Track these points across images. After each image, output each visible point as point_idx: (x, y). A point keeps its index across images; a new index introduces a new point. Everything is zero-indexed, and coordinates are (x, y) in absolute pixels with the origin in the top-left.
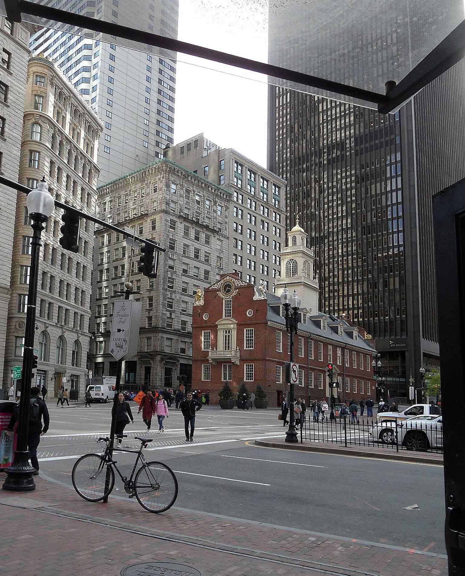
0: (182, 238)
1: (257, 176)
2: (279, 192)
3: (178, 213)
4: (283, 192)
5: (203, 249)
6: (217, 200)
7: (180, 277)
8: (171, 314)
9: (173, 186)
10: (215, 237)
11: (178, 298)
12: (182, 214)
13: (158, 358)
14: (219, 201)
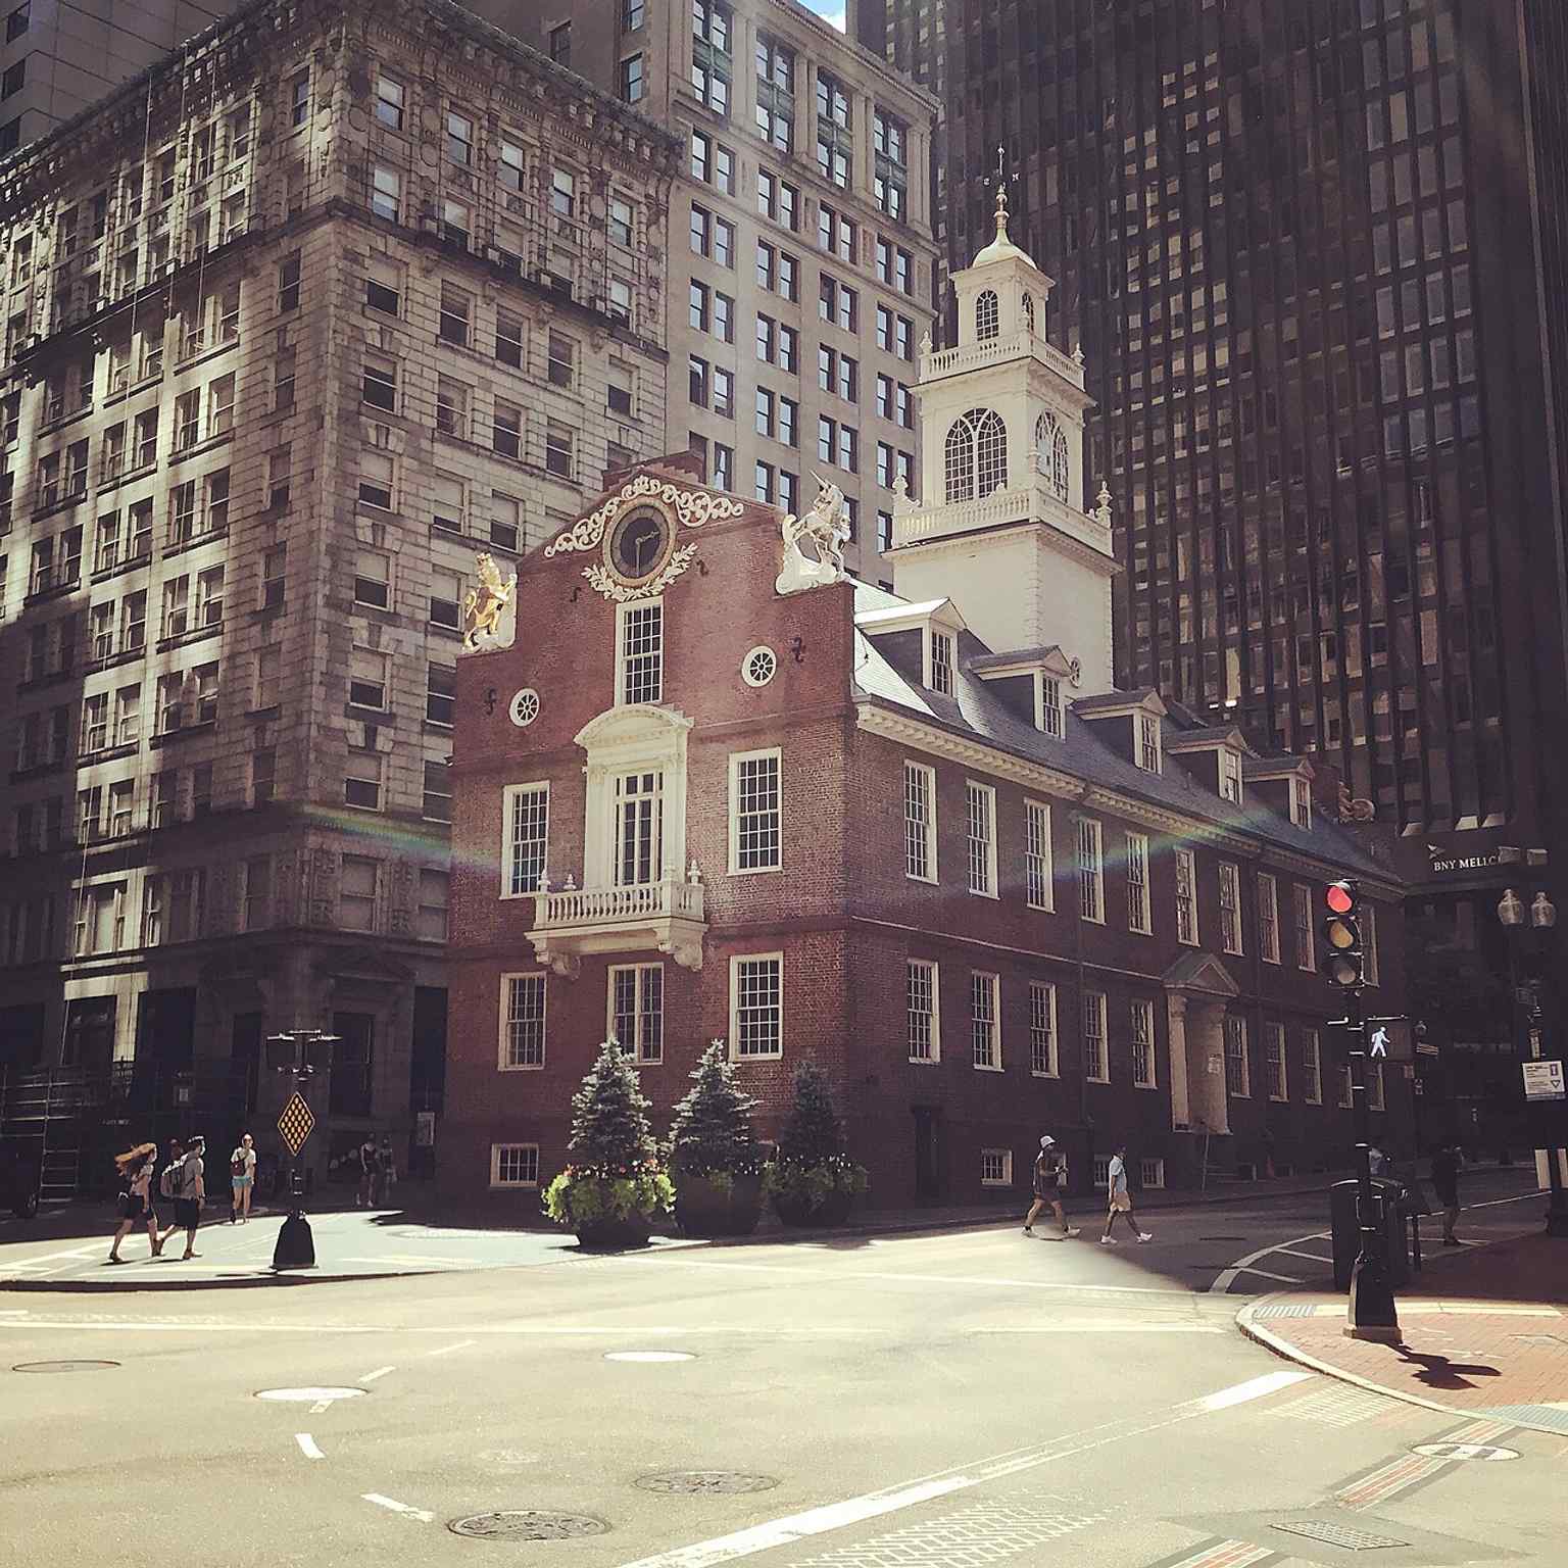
0: (429, 349)
1: (801, 70)
2: (903, 147)
3: (412, 223)
4: (919, 149)
5: (540, 408)
6: (606, 167)
7: (423, 541)
8: (371, 734)
9: (388, 90)
10: (597, 348)
11: (409, 649)
12: (431, 225)
13: (302, 963)
14: (616, 175)
